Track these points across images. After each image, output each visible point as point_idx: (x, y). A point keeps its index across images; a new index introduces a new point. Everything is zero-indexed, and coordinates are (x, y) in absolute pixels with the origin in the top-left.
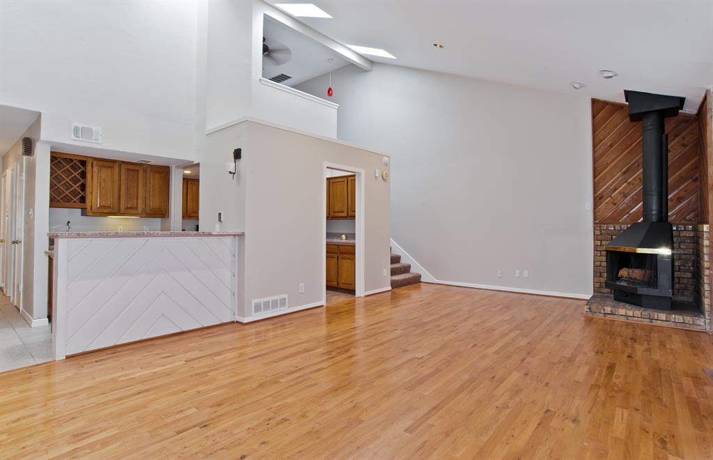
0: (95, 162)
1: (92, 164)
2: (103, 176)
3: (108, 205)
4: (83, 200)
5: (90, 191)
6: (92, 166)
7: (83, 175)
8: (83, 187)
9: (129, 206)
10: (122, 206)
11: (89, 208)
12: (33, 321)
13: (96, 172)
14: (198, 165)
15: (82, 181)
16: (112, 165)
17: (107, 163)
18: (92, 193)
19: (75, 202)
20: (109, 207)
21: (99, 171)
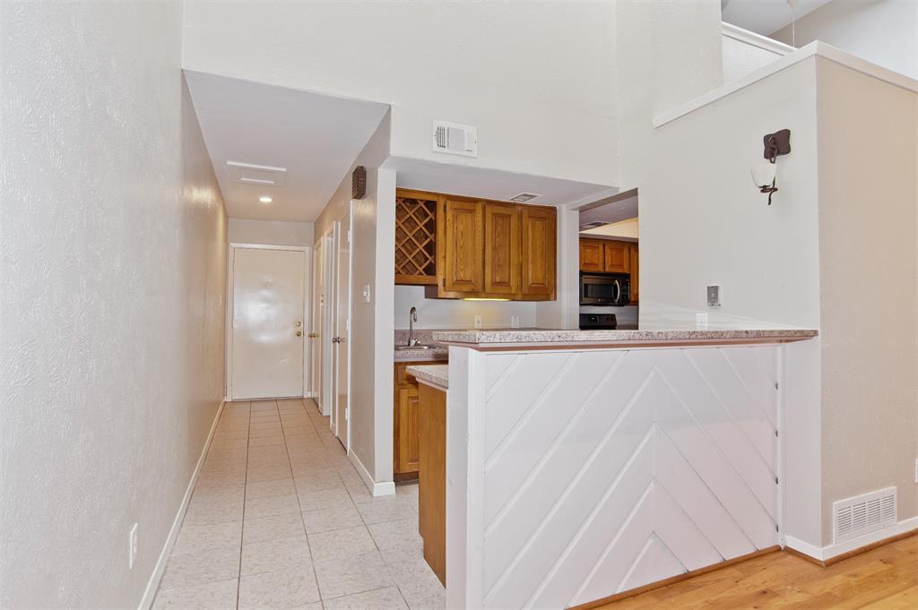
0: (449, 204)
1: (445, 207)
2: (461, 228)
3: (468, 279)
4: (431, 270)
5: (443, 254)
6: (445, 211)
7: (432, 226)
8: (431, 248)
9: (498, 279)
10: (488, 280)
11: (440, 284)
12: (375, 485)
13: (451, 220)
14: (634, 192)
15: (431, 237)
16: (472, 208)
17: (467, 204)
18: (445, 257)
19: (421, 274)
20: (469, 282)
21: (455, 218)
